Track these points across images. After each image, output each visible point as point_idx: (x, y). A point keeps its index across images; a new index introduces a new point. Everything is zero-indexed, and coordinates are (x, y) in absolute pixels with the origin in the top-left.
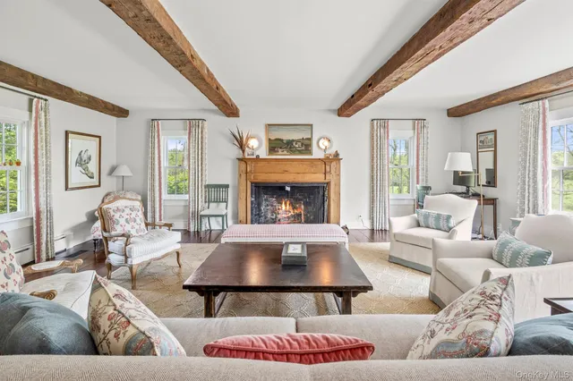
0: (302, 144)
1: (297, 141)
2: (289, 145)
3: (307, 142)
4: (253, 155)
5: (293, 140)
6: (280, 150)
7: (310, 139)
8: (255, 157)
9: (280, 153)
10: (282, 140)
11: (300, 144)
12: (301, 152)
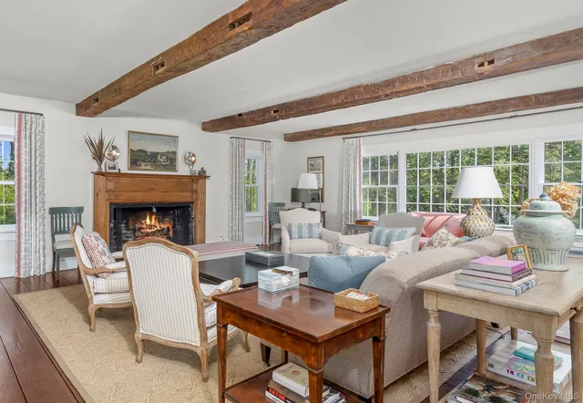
0: (167, 158)
1: (162, 154)
2: (152, 158)
3: (171, 156)
4: (114, 168)
5: (158, 153)
6: (143, 164)
7: (174, 153)
8: (117, 171)
9: (143, 167)
10: (145, 152)
11: (164, 157)
12: (166, 167)
